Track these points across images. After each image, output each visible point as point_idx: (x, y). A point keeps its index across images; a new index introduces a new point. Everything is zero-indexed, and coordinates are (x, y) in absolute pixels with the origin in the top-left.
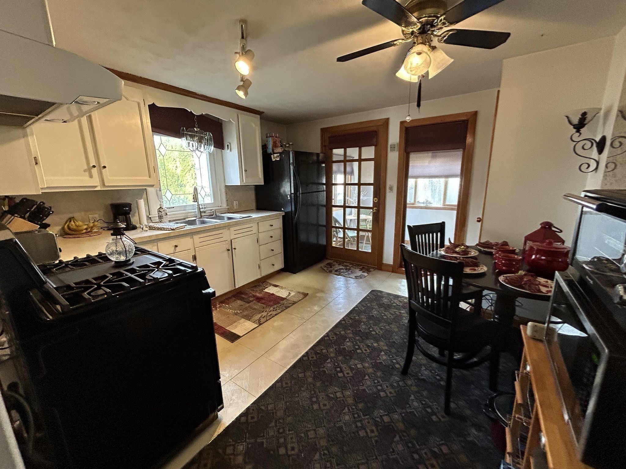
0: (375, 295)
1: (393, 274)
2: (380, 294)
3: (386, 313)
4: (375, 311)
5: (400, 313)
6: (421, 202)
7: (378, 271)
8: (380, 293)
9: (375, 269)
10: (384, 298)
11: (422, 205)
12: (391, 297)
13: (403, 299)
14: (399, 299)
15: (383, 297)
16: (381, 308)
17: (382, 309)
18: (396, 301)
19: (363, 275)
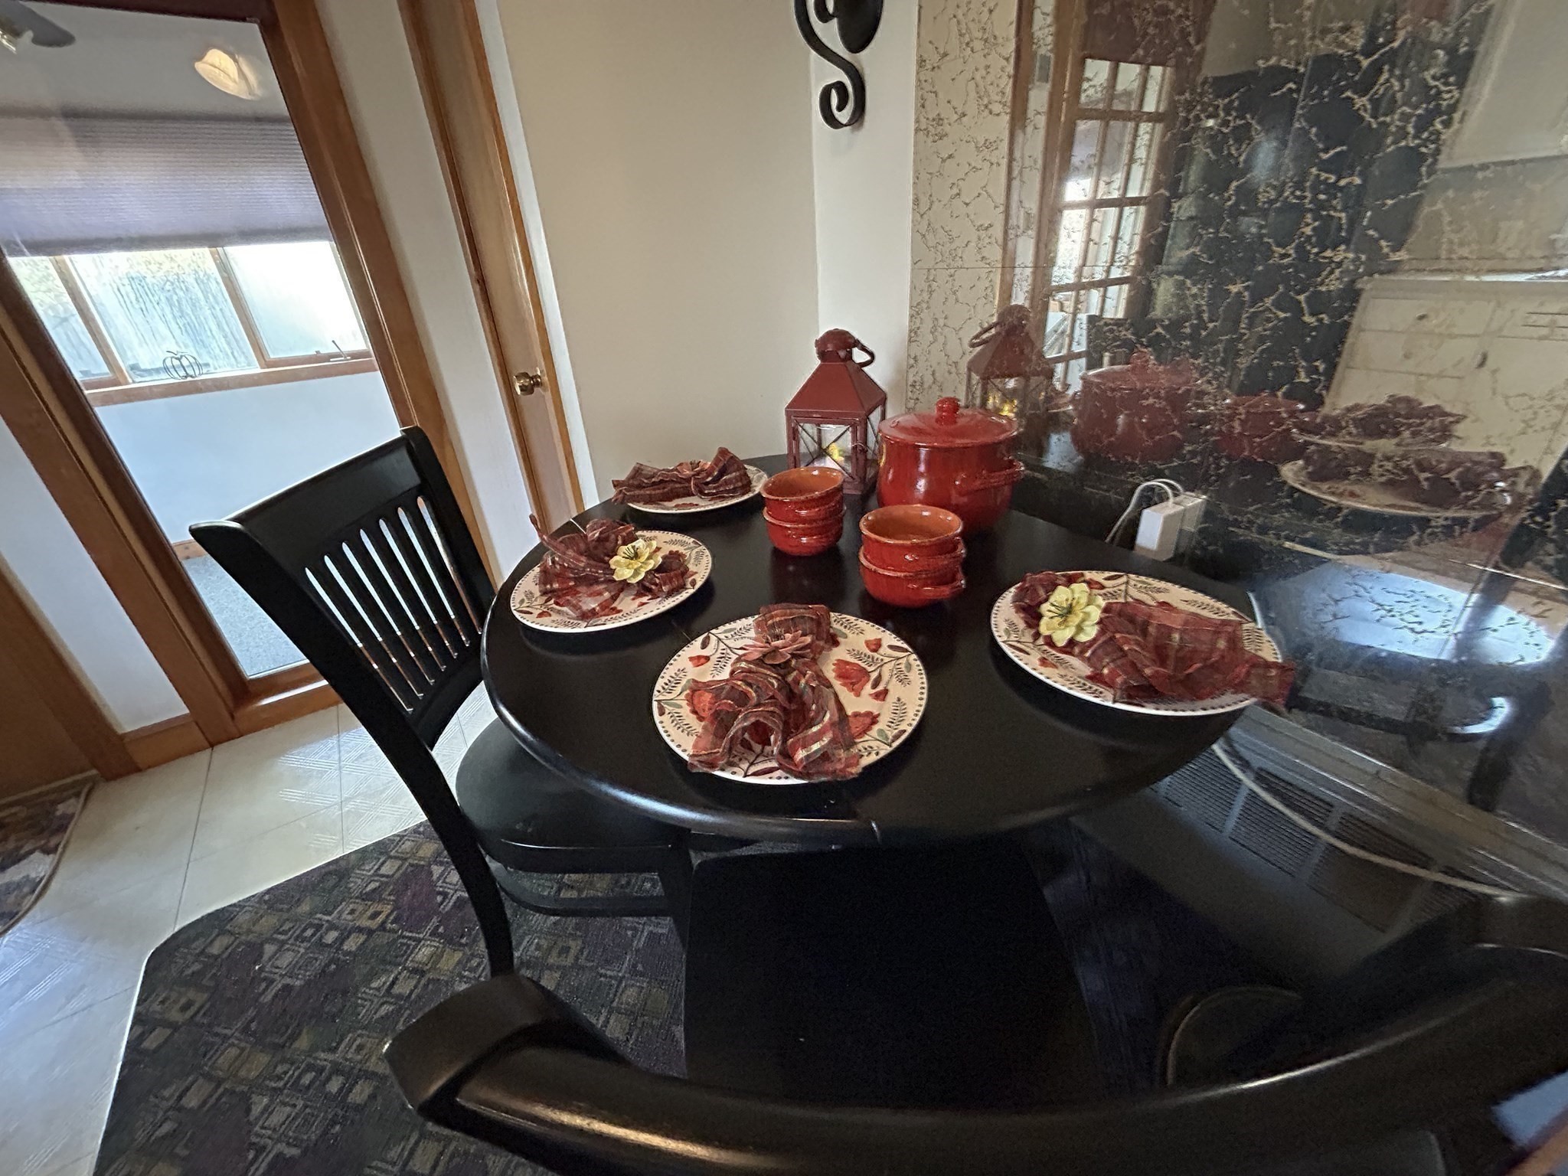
0: (194, 981)
1: (223, 751)
2: (225, 940)
3: (347, 1053)
4: (267, 1111)
5: (419, 972)
6: (145, 365)
7: (115, 786)
8: (223, 932)
9: (85, 791)
10: (269, 949)
11: (164, 379)
12: (305, 907)
13: (369, 868)
14: (355, 884)
15: (255, 951)
16: (294, 1037)
17: (303, 1043)
18: (344, 914)
19: (19, 886)
